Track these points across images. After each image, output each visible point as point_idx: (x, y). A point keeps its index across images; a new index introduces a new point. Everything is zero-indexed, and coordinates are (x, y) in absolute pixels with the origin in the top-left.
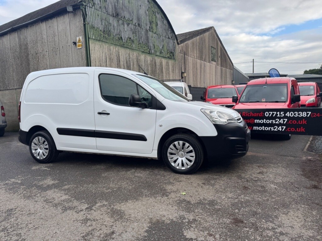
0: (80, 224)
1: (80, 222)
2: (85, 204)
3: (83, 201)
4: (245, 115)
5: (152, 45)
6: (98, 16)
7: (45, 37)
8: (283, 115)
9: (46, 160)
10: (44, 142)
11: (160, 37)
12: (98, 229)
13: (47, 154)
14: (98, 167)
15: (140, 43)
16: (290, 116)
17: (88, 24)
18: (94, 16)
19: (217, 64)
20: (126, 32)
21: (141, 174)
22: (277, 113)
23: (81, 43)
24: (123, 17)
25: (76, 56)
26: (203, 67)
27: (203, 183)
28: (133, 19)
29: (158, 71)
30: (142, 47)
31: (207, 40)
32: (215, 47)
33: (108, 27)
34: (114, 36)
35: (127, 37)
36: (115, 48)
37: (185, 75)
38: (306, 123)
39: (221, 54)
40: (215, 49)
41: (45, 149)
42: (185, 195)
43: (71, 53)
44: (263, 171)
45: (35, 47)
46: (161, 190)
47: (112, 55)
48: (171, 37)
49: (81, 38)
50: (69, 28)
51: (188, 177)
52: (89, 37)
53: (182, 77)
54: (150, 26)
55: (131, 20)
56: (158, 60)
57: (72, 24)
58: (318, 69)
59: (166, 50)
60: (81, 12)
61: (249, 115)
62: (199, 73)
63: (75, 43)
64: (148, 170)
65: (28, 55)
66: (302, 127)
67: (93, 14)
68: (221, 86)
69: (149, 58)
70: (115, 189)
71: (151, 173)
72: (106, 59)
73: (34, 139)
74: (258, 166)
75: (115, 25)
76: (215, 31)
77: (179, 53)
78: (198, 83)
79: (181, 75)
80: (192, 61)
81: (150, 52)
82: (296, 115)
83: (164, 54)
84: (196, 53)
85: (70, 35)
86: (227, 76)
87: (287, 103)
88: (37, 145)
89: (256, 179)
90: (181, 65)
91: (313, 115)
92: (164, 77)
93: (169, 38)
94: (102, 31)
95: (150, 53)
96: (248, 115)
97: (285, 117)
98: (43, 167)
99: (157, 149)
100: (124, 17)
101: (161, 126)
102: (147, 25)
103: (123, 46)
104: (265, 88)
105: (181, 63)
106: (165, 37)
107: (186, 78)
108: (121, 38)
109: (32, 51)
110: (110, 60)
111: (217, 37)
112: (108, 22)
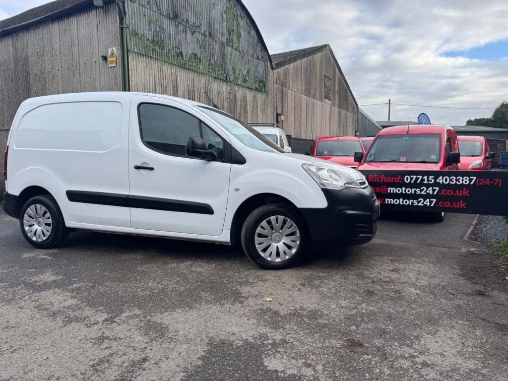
0: (91, 345)
1: (91, 342)
2: (104, 313)
3: (101, 308)
4: (374, 179)
5: (230, 68)
6: (144, 17)
7: (57, 46)
8: (433, 181)
9: (47, 244)
10: (45, 213)
11: (244, 55)
12: (121, 353)
13: (49, 234)
14: (132, 256)
15: (212, 64)
16: (443, 182)
17: (128, 27)
18: (137, 15)
19: (334, 104)
20: (190, 45)
21: (202, 269)
22: (424, 178)
23: (115, 58)
24: (185, 20)
25: (106, 79)
26: (311, 106)
27: (301, 284)
28: (201, 25)
29: (239, 110)
30: (215, 70)
31: (318, 65)
32: (331, 77)
33: (160, 34)
34: (169, 49)
35: (190, 52)
36: (171, 69)
37: (282, 118)
38: (468, 195)
39: (340, 89)
40: (331, 80)
41: (46, 224)
42: (270, 301)
43: (98, 74)
44: (398, 268)
45: (41, 63)
46: (233, 294)
47: (165, 79)
48: (262, 57)
49: (115, 50)
50: (96, 34)
51: (278, 275)
52: (129, 49)
53: (278, 122)
54: (228, 37)
55: (198, 26)
56: (239, 92)
57: (102, 27)
58: (487, 119)
59: (253, 78)
60: (117, 9)
61: (380, 179)
62: (304, 117)
63: (105, 58)
64: (214, 263)
65: (28, 74)
66: (461, 201)
67: (136, 12)
68: (337, 138)
69: (225, 88)
70: (156, 291)
71: (219, 267)
72: (155, 86)
73: (29, 209)
74: (392, 261)
75: (171, 33)
76: (332, 51)
77: (274, 82)
78: (302, 132)
79: (275, 118)
80: (293, 97)
81: (227, 79)
82: (453, 182)
83: (250, 83)
84: (301, 85)
85: (97, 45)
86: (348, 124)
87: (440, 164)
88: (33, 219)
89: (388, 279)
90: (277, 103)
91: (479, 182)
92: (249, 119)
93: (258, 58)
94: (149, 40)
95: (226, 81)
96: (378, 179)
97: (436, 184)
98: (42, 254)
99: (230, 228)
100: (187, 20)
101: (237, 190)
102: (223, 36)
103: (183, 66)
104: (406, 139)
105: (276, 99)
106: (253, 56)
107: (284, 123)
108: (181, 53)
109: (34, 70)
110: (161, 87)
111: (333, 62)
112: (160, 27)
